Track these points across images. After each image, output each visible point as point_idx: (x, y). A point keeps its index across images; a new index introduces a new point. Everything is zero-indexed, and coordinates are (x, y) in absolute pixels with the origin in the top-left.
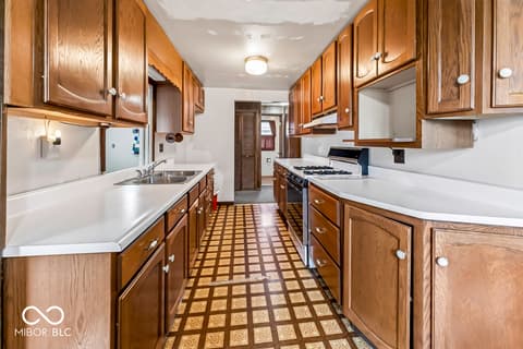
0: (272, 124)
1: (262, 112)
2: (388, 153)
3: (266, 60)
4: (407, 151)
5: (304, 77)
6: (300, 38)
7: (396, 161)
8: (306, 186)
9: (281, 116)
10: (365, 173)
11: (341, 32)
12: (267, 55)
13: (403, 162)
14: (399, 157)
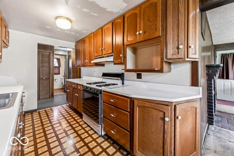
0: (58, 60)
1: (55, 53)
2: (135, 74)
3: (71, 21)
4: (143, 74)
5: (89, 37)
6: (96, 15)
7: (138, 78)
8: (101, 93)
9: (65, 56)
10: (123, 84)
11: (117, 18)
12: (73, 19)
13: (141, 78)
14: (139, 76)
